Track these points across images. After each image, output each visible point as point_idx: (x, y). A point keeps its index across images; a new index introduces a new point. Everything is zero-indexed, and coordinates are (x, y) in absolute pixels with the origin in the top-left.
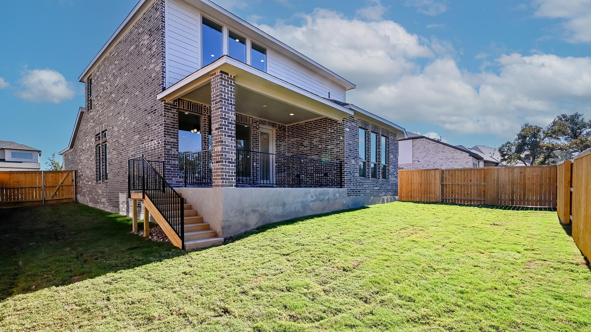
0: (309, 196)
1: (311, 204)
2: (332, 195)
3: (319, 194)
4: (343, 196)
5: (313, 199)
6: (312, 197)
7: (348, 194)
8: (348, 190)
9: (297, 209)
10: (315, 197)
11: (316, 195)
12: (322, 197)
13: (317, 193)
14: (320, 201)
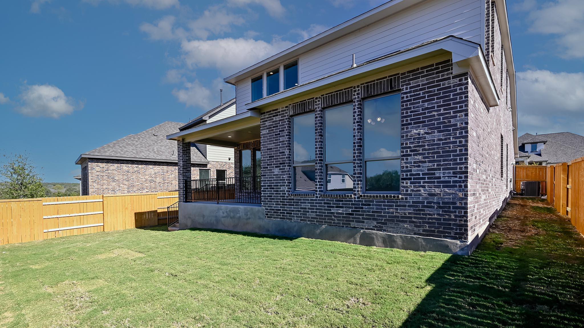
0: (221, 211)
1: (223, 219)
2: (243, 214)
3: (229, 211)
4: (259, 216)
5: (224, 215)
6: (223, 213)
7: (267, 214)
8: (266, 209)
9: (212, 222)
10: (225, 214)
11: (226, 212)
12: (232, 214)
13: (228, 210)
14: (231, 218)
